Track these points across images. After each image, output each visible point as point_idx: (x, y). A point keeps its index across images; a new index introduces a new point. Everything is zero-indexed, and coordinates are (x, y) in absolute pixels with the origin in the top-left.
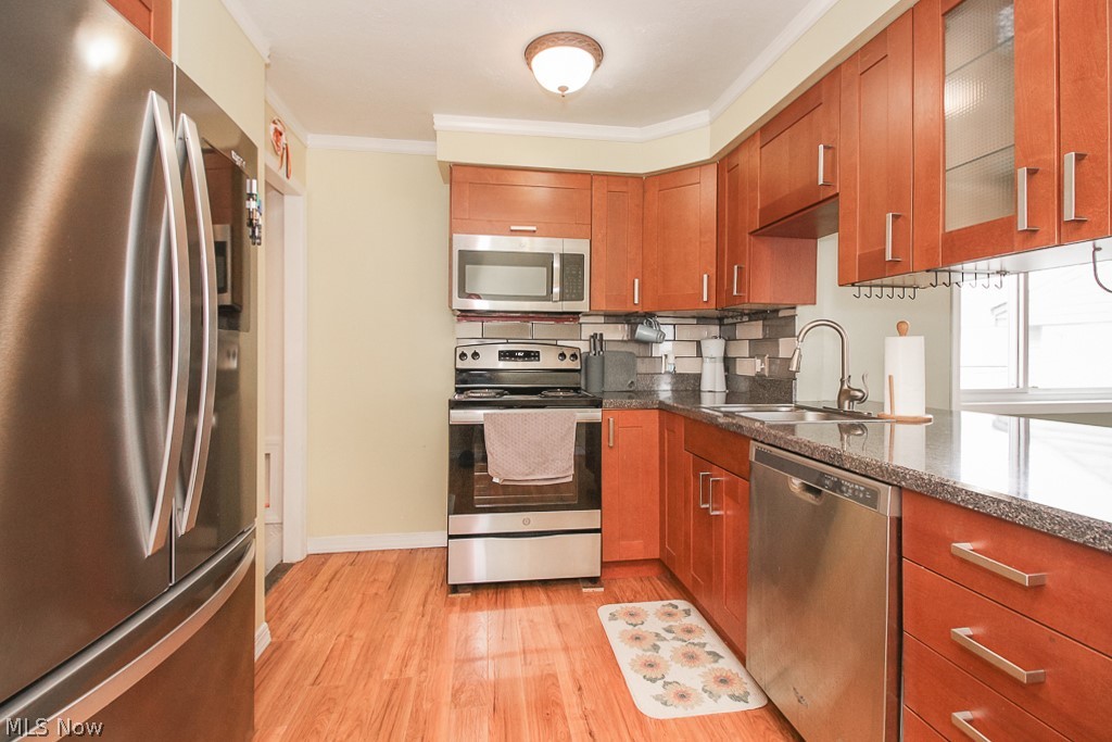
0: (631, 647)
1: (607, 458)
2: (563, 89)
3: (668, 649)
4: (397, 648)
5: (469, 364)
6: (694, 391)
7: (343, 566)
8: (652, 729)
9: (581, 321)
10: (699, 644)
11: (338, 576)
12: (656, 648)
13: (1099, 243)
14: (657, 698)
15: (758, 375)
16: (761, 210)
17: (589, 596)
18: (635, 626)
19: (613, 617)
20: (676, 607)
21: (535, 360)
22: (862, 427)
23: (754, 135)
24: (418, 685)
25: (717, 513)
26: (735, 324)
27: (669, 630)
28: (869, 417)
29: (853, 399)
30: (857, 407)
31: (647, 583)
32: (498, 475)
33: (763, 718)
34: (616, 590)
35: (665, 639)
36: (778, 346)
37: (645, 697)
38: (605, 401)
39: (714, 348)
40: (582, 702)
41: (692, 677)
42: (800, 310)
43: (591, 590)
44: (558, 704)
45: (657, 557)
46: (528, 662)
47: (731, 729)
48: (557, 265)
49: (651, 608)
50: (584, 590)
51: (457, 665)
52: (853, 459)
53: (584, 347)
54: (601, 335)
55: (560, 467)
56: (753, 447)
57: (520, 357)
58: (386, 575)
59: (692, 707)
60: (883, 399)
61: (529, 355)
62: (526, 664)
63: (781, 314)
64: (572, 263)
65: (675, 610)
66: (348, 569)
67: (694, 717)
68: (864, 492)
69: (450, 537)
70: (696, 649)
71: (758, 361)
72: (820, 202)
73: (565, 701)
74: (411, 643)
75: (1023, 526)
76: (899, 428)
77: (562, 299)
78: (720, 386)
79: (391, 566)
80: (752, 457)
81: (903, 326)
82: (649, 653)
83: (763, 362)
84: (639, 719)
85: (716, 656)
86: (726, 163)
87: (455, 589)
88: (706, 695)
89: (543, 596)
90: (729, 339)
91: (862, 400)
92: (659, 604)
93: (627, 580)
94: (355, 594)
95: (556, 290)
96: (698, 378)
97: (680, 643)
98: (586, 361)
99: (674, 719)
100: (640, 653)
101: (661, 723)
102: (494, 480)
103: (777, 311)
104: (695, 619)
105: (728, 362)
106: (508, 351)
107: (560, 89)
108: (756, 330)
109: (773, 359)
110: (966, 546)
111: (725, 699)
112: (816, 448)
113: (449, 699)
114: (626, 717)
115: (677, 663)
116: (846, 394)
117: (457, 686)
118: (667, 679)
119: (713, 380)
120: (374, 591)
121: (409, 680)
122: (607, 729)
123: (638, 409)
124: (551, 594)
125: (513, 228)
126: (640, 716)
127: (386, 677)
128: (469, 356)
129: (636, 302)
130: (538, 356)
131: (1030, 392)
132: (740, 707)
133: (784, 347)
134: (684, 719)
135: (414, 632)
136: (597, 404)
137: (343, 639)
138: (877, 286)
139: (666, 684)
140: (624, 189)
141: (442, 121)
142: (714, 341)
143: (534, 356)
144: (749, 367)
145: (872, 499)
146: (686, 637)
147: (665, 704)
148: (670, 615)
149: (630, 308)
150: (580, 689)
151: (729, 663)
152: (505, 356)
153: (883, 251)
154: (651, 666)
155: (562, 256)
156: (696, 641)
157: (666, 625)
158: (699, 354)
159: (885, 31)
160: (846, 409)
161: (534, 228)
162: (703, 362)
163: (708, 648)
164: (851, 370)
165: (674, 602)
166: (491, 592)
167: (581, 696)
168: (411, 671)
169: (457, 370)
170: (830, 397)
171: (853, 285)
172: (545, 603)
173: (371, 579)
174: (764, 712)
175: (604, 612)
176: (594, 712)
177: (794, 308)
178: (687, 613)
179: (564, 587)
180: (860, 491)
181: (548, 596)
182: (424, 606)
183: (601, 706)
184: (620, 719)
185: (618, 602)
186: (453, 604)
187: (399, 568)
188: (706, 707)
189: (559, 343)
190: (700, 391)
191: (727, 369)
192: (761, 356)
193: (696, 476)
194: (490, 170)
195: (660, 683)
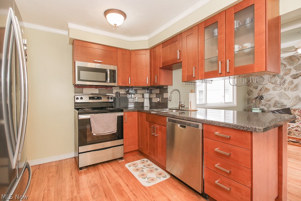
0: (137, 172)
1: (125, 125)
2: (115, 25)
3: (145, 170)
4: (68, 189)
5: (79, 101)
6: (142, 106)
7: (35, 170)
8: (148, 189)
9: (113, 88)
10: (152, 168)
11: (35, 173)
12: (143, 171)
13: (230, 77)
14: (147, 182)
15: (158, 102)
16: (162, 63)
17: (121, 162)
18: (136, 167)
19: (129, 166)
20: (144, 160)
21: (100, 99)
22: (184, 113)
23: (160, 44)
24: (80, 197)
25: (157, 135)
26: (152, 90)
27: (144, 166)
28: (185, 110)
29: (182, 107)
30: (183, 108)
31: (135, 157)
32: (95, 133)
33: (170, 180)
34: (128, 159)
35: (144, 168)
36: (163, 95)
37: (144, 182)
38: (124, 110)
39: (147, 95)
40: (129, 188)
41: (153, 175)
42: (169, 87)
43: (121, 161)
44: (123, 190)
45: (137, 149)
46: (111, 182)
47: (165, 184)
48: (108, 72)
49: (138, 162)
50: (119, 161)
51: (90, 188)
52: (193, 119)
53: (114, 95)
54: (119, 92)
55: (113, 129)
56: (167, 118)
57: (96, 99)
58: (54, 169)
59: (155, 182)
60: (189, 107)
61: (99, 98)
62: (110, 183)
63: (164, 87)
64: (113, 72)
65: (144, 161)
66: (38, 170)
67: (157, 184)
68: (196, 125)
69: (79, 153)
70: (152, 169)
71: (158, 99)
72: (177, 63)
73: (125, 189)
74: (72, 187)
75: (228, 127)
76: (192, 112)
77: (110, 82)
78: (149, 105)
79: (55, 167)
80: (167, 121)
81: (192, 91)
82: (142, 172)
83: (159, 99)
84: (144, 188)
85: (157, 169)
86: (152, 50)
87: (81, 169)
88: (157, 178)
89: (109, 165)
90: (151, 93)
91: (184, 107)
92: (140, 161)
93: (130, 157)
94: (44, 177)
95: (108, 79)
96: (143, 103)
97: (148, 168)
98: (115, 99)
99: (152, 185)
100: (139, 173)
101: (150, 187)
102: (94, 135)
103: (163, 87)
104: (149, 162)
105: (150, 99)
106: (92, 97)
107: (114, 24)
108: (158, 91)
109: (162, 98)
110: (217, 133)
111: (162, 178)
112: (184, 117)
113: (91, 198)
114: (141, 188)
115: (149, 173)
116: (181, 106)
117: (92, 194)
118: (148, 177)
119: (147, 104)
120: (52, 175)
121: (76, 197)
122: (138, 192)
123: (132, 112)
124: (110, 164)
125: (95, 61)
126: (144, 187)
127: (67, 198)
128: (79, 98)
129: (130, 83)
130: (101, 98)
131: (207, 104)
132: (165, 179)
133: (165, 95)
134: (154, 185)
135: (72, 183)
136: (122, 111)
137: (46, 191)
138: (191, 82)
139: (148, 178)
140: (126, 53)
141: (71, 25)
142: (147, 94)
143: (100, 98)
144: (156, 100)
145: (197, 126)
146: (149, 167)
147: (149, 183)
148: (143, 163)
149: (128, 85)
150: (127, 185)
151: (160, 170)
152: (91, 98)
153: (193, 75)
154: (143, 175)
155: (110, 70)
156: (151, 167)
157: (143, 165)
158: (143, 97)
159: (192, 28)
160: (180, 109)
161: (101, 62)
162: (144, 99)
163: (154, 168)
164: (181, 100)
165: (143, 159)
166: (92, 167)
167: (128, 187)
168: (75, 194)
169: (75, 103)
170: (177, 106)
171: (185, 82)
172: (110, 167)
173: (49, 172)
174: (170, 179)
175: (127, 165)
176: (133, 189)
177: (167, 86)
178: (147, 161)
179: (113, 161)
180: (195, 125)
181: (110, 165)
182: (72, 176)
183: (134, 188)
184: (140, 189)
185: (129, 162)
186: (81, 173)
187: (58, 167)
188: (159, 181)
189: (107, 94)
190: (143, 106)
191: (150, 101)
192: (159, 98)
193: (150, 127)
194: (87, 43)
195: (146, 178)
